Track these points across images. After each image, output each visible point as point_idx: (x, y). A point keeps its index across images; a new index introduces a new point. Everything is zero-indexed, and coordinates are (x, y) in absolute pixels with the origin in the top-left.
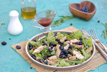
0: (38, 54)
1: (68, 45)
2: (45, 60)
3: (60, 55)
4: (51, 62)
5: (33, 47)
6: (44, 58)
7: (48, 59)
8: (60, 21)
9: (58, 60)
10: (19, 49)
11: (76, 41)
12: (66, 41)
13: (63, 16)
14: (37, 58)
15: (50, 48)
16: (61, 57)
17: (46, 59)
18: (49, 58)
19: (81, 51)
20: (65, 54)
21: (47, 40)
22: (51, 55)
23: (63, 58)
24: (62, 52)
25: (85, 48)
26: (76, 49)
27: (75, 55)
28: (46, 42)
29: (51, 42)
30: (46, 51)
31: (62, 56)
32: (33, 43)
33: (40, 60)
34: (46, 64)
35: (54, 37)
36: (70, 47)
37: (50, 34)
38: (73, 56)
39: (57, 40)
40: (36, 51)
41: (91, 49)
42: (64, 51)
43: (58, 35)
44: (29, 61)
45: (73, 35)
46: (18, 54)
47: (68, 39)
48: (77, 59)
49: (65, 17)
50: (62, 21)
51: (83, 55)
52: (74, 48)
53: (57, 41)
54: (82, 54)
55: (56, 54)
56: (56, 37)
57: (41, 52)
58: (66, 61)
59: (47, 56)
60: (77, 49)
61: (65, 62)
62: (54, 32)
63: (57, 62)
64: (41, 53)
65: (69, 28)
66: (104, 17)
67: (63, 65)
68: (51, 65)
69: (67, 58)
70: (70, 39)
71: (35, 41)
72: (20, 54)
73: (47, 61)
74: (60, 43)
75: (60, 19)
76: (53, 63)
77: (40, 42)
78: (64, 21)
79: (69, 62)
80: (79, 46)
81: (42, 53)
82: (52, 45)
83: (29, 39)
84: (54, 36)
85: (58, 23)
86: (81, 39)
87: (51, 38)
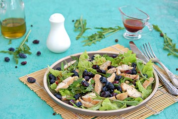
0: (64, 90)
1: (114, 75)
2: (76, 100)
3: (102, 92)
4: (87, 103)
5: (55, 79)
6: (74, 97)
7: (81, 98)
8: (98, 36)
9: (98, 100)
10: (33, 83)
11: (126, 67)
12: (109, 68)
13: (102, 28)
14: (63, 97)
15: (84, 80)
16: (103, 94)
17: (78, 99)
18: (83, 97)
19: (135, 85)
20: (109, 90)
21: (78, 68)
22: (87, 92)
23: (106, 97)
24: (104, 87)
25: (142, 79)
26: (127, 82)
27: (126, 91)
28: (77, 71)
29: (84, 70)
30: (78, 85)
31: (105, 94)
32: (56, 73)
33: (69, 100)
34: (79, 107)
35: (90, 63)
36: (117, 79)
37: (82, 57)
38: (123, 93)
39: (95, 67)
40: (62, 85)
41: (151, 80)
42: (107, 84)
43: (96, 59)
44: (49, 103)
45: (120, 58)
46: (32, 92)
47: (112, 65)
48: (130, 98)
49: (106, 29)
50: (101, 36)
51: (139, 91)
52: (124, 80)
53: (95, 69)
54: (137, 88)
55: (94, 90)
56: (94, 61)
57: (70, 87)
58: (112, 102)
59: (80, 94)
60: (129, 81)
61: (110, 103)
62: (89, 54)
63: (97, 103)
64: (69, 89)
65: (113, 46)
66: (169, 28)
67: (107, 108)
68: (86, 108)
69: (113, 96)
70: (116, 65)
71: (59, 69)
72: (35, 91)
73: (80, 101)
74: (100, 72)
75: (97, 33)
76: (91, 105)
77: (66, 70)
78: (104, 35)
79: (117, 102)
80: (132, 77)
81: (71, 90)
82: (88, 75)
83: (48, 66)
84: (90, 61)
85: (95, 39)
86: (134, 65)
87: (85, 64)
